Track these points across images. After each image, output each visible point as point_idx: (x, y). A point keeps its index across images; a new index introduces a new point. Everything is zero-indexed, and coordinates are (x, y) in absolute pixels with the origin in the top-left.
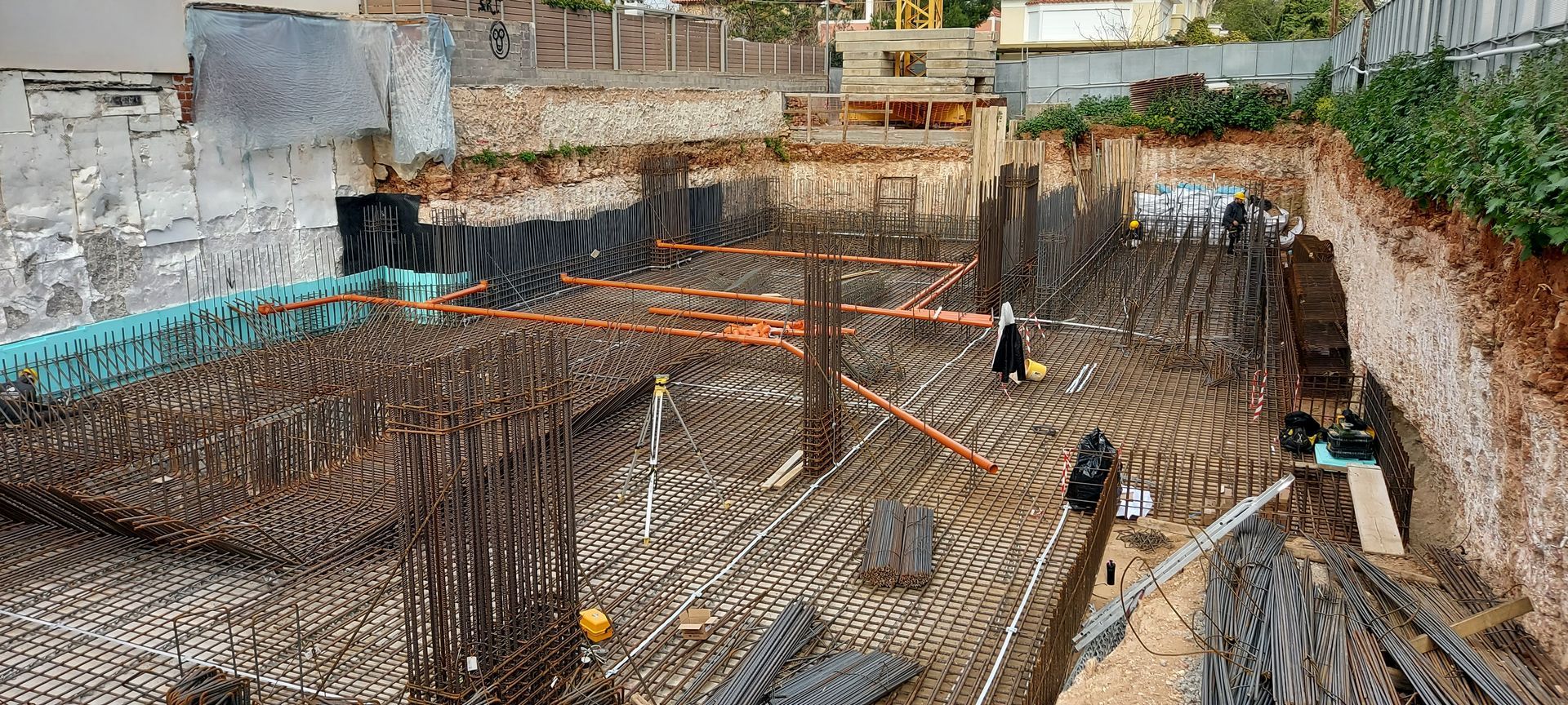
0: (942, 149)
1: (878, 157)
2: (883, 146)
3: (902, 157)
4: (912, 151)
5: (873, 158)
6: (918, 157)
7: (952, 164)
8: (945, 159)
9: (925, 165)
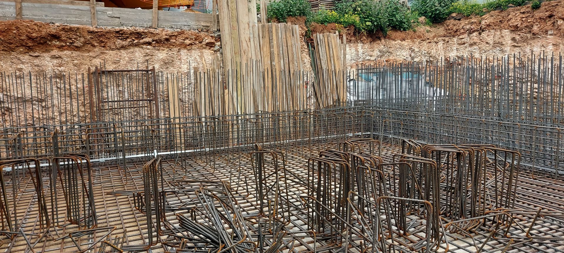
0: (180, 33)
1: (85, 43)
2: (91, 28)
3: (124, 43)
4: (139, 35)
5: (78, 44)
6: (149, 44)
7: (195, 53)
8: (185, 46)
9: (162, 54)
